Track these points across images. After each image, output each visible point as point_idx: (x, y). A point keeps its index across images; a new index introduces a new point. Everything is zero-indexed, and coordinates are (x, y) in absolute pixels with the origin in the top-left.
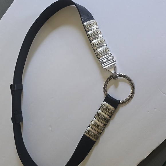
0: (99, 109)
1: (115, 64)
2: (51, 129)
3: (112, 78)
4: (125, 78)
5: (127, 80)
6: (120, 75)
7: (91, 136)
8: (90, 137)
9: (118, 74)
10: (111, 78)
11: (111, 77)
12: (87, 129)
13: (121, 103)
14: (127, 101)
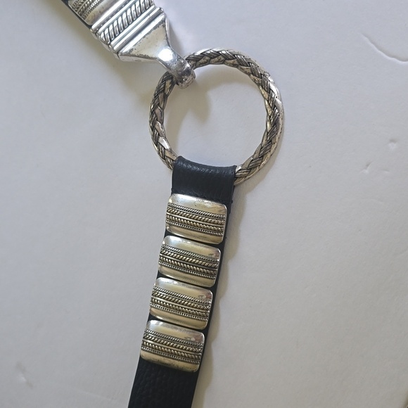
0: (168, 233)
1: (163, 21)
2: (23, 379)
3: (172, 84)
4: (223, 62)
5: (234, 65)
6: (198, 61)
7: (170, 355)
8: (167, 361)
9: (188, 60)
10: (168, 83)
11: (164, 81)
12: (146, 333)
13: (241, 177)
14: (262, 157)
